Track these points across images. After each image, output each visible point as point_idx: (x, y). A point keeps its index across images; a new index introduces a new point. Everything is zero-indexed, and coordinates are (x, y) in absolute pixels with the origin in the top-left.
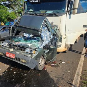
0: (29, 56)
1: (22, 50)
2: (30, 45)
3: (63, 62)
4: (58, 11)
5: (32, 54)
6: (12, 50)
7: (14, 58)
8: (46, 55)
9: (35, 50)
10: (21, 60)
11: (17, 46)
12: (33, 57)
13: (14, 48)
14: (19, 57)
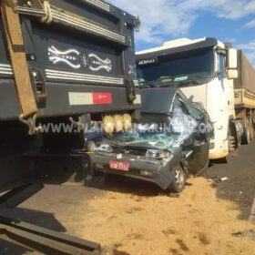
1: (139, 154)
2: (153, 144)
3: (223, 179)
4: (199, 74)
5: (160, 159)
6: (119, 156)
7: (126, 169)
8: (186, 163)
9: (166, 151)
10: (142, 173)
11: (128, 148)
12: (165, 164)
13: (123, 153)
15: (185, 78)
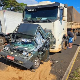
0: (26, 58)
1: (20, 53)
3: (56, 62)
4: (52, 18)
5: (28, 56)
6: (12, 53)
7: (13, 60)
8: (41, 56)
11: (16, 50)
13: (13, 52)
14: (17, 59)
15: (46, 19)
